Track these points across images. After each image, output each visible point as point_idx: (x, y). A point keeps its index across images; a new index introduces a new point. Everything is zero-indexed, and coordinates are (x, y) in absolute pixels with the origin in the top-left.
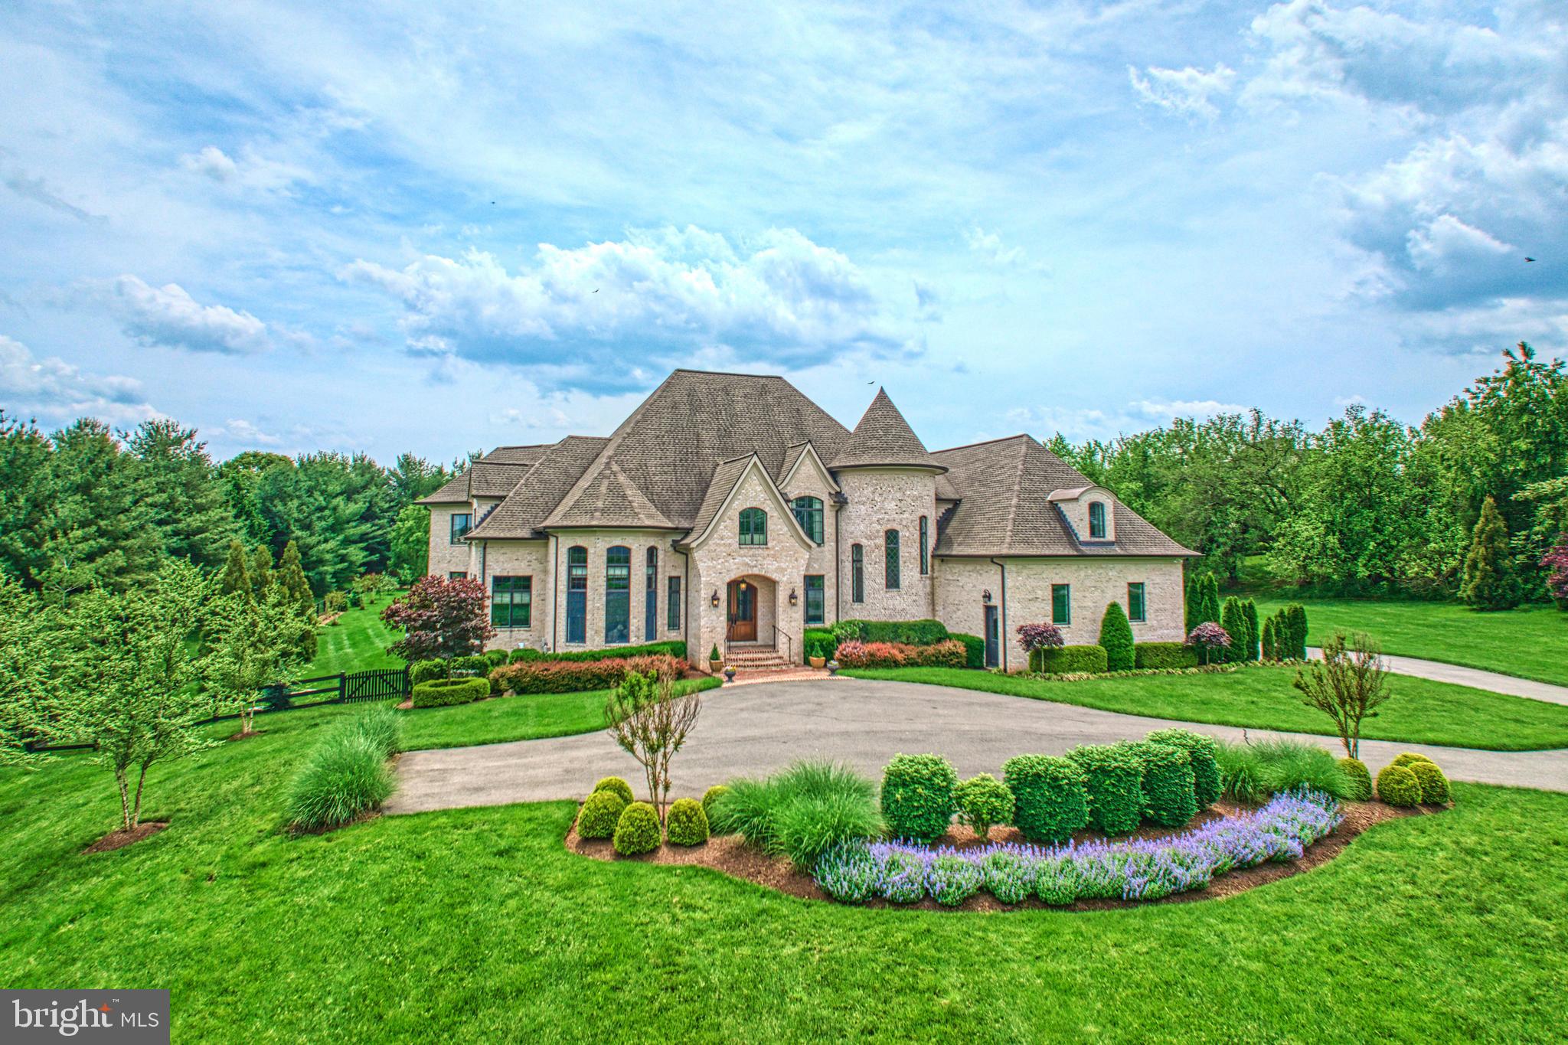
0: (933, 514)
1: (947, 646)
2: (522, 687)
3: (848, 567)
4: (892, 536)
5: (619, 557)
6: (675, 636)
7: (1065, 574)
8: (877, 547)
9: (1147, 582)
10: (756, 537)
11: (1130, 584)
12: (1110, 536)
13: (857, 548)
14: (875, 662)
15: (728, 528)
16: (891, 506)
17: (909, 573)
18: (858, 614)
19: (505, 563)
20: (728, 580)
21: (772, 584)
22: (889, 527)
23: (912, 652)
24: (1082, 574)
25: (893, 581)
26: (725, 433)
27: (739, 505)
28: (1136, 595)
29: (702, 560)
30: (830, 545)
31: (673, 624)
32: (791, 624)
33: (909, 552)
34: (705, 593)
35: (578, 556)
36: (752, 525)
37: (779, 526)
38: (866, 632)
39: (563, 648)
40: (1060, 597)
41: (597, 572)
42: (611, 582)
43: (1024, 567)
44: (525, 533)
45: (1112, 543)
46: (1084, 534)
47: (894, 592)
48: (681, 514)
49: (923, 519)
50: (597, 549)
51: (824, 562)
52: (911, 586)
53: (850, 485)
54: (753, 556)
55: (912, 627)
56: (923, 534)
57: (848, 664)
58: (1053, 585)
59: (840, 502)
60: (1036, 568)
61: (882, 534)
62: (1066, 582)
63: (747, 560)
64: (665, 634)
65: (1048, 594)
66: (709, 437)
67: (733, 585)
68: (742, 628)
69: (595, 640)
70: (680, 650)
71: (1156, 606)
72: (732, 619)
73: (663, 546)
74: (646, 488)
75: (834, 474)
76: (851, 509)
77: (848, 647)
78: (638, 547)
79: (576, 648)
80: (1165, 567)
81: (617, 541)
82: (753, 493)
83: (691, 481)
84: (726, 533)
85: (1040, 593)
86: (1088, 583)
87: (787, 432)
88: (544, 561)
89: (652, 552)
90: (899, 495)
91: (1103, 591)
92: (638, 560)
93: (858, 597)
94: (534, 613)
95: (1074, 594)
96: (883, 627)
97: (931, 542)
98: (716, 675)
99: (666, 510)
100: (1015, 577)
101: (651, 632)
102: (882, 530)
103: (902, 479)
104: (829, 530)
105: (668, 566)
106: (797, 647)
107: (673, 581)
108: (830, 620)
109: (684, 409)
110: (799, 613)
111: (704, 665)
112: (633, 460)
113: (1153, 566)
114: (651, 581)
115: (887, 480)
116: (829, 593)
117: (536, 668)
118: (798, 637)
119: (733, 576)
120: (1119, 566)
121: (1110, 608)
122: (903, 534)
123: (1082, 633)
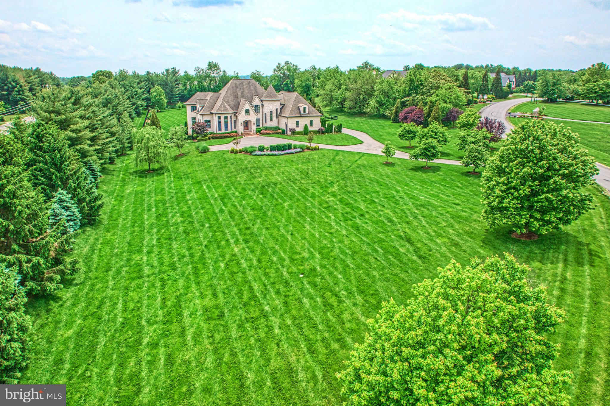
0: (279, 108)
1: (279, 131)
2: (213, 138)
3: (264, 117)
4: (271, 112)
5: (226, 118)
6: (235, 130)
7: (298, 119)
8: (269, 114)
9: (313, 120)
10: (248, 114)
12: (307, 112)
13: (265, 114)
14: (267, 134)
15: (243, 112)
16: (271, 107)
17: (274, 118)
18: (265, 125)
19: (207, 118)
21: (251, 121)
23: (273, 132)
24: (301, 119)
25: (271, 120)
26: (242, 93)
27: (245, 109)
28: (311, 122)
29: (239, 118)
30: (261, 113)
31: (235, 128)
32: (254, 128)
33: (274, 115)
34: (240, 123)
35: (219, 118)
36: (247, 112)
37: (252, 112)
38: (266, 129)
39: (218, 132)
40: (297, 123)
41: (223, 120)
42: (225, 122)
43: (291, 118)
44: (209, 113)
45: (307, 114)
46: (302, 112)
47: (272, 122)
48: (235, 110)
49: (277, 109)
50: (223, 117)
51: (260, 116)
52: (275, 121)
53: (264, 103)
54: (248, 117)
55: (274, 128)
56: (277, 112)
57: (263, 134)
58: (296, 121)
59: (263, 106)
60: (293, 119)
63: (246, 118)
64: (234, 130)
65: (295, 123)
66: (239, 94)
67: (244, 122)
68: (246, 128)
69: (223, 131)
70: (236, 132)
71: (315, 124)
72: (244, 127)
73: (233, 115)
74: (229, 105)
75: (262, 101)
76: (265, 107)
77: (263, 131)
78: (229, 116)
79: (220, 132)
80: (317, 118)
81: (226, 115)
82: (247, 106)
83: (237, 103)
86: (302, 121)
87: (254, 92)
88: (212, 117)
89: (231, 116)
90: (273, 105)
91: (305, 122)
92: (229, 118)
93: (266, 122)
94: (211, 126)
95: (300, 122)
96: (269, 127)
97: (278, 113)
98: (242, 136)
99: (233, 109)
100: (290, 120)
101: (231, 129)
103: (273, 102)
104: (261, 111)
105: (234, 118)
106: (255, 131)
107: (235, 121)
108: (261, 126)
109: (235, 88)
110: (255, 126)
111: (240, 134)
112: (226, 99)
114: (231, 121)
115: (271, 102)
116: (261, 122)
117: (215, 135)
118: (255, 130)
119: (244, 120)
120: (308, 118)
121: (306, 125)
122: (273, 112)
123: (300, 129)
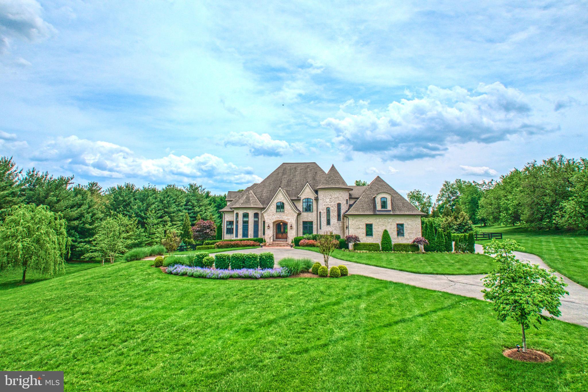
0: (344, 202)
3: (319, 219)
4: (328, 209)
5: (246, 215)
7: (371, 220)
8: (324, 213)
9: (405, 223)
10: (282, 210)
11: (397, 224)
12: (389, 207)
13: (320, 212)
15: (273, 207)
16: (328, 200)
17: (334, 220)
18: (320, 232)
19: (229, 217)
20: (273, 221)
21: (285, 223)
22: (327, 207)
24: (378, 220)
25: (328, 223)
27: (276, 201)
28: (400, 228)
30: (315, 212)
31: (264, 233)
32: (292, 234)
33: (334, 214)
35: (237, 215)
36: (280, 207)
37: (288, 207)
40: (369, 228)
42: (244, 222)
43: (355, 218)
45: (390, 211)
46: (379, 207)
47: (329, 226)
49: (339, 204)
51: (313, 217)
52: (334, 224)
53: (319, 194)
54: (280, 215)
56: (339, 209)
57: (298, 245)
58: (366, 224)
60: (360, 218)
61: (325, 209)
62: (371, 223)
63: (278, 216)
64: (262, 236)
65: (364, 227)
67: (274, 223)
71: (409, 232)
73: (260, 213)
75: (316, 192)
76: (320, 202)
77: (302, 241)
78: (251, 213)
80: (413, 218)
81: (245, 211)
82: (280, 198)
84: (272, 209)
85: (361, 226)
86: (380, 223)
89: (256, 214)
90: (330, 197)
91: (386, 226)
92: (251, 216)
93: (320, 228)
94: (234, 230)
95: (374, 227)
97: (343, 211)
99: (263, 203)
100: (353, 221)
101: (256, 236)
102: (325, 207)
103: (331, 192)
104: (315, 208)
105: (263, 218)
107: (264, 222)
110: (294, 231)
113: (407, 218)
114: (256, 222)
116: (314, 226)
118: (293, 238)
119: (274, 220)
120: (393, 218)
121: (386, 232)
122: (331, 209)
123: (376, 239)
